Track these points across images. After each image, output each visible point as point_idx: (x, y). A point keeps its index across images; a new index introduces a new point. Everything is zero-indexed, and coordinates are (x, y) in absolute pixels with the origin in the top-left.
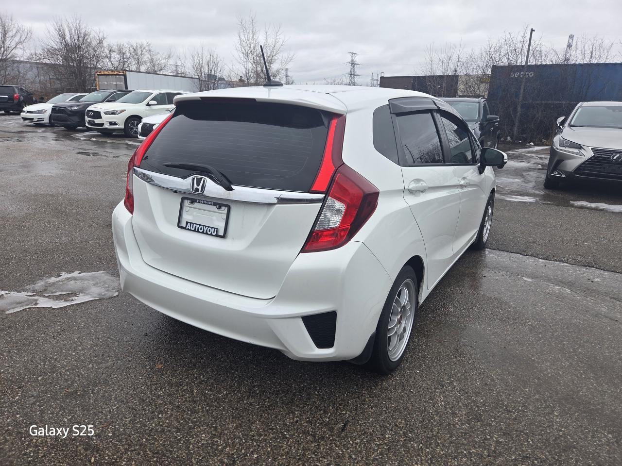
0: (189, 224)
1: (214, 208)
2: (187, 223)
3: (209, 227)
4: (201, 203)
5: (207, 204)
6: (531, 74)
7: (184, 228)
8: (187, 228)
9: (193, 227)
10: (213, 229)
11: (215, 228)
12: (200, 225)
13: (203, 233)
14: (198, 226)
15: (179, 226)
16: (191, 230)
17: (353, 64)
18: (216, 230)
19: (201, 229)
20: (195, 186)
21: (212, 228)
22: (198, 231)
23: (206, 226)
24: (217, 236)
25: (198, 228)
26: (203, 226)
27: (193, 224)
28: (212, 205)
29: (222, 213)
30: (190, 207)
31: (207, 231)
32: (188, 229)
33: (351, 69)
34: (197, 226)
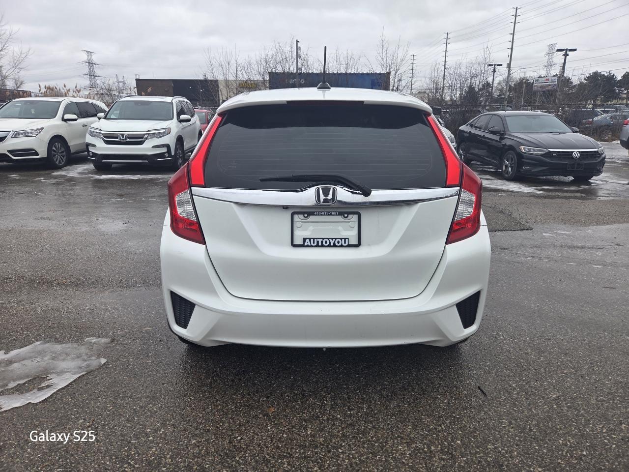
0: (308, 240)
1: (340, 218)
2: (305, 240)
3: (336, 239)
4: (321, 215)
5: (329, 215)
6: (302, 81)
7: (302, 246)
8: (305, 245)
9: (314, 243)
10: (343, 240)
11: (345, 239)
12: (323, 239)
13: (330, 246)
14: (322, 240)
15: (293, 245)
16: (311, 246)
17: (91, 63)
18: (347, 240)
19: (326, 242)
20: (322, 197)
21: (341, 239)
22: (322, 246)
23: (332, 239)
24: (349, 246)
25: (322, 242)
26: (328, 239)
27: (314, 239)
28: (336, 215)
29: (349, 222)
30: (302, 222)
31: (334, 243)
32: (308, 246)
33: (90, 69)
34: (320, 241)
